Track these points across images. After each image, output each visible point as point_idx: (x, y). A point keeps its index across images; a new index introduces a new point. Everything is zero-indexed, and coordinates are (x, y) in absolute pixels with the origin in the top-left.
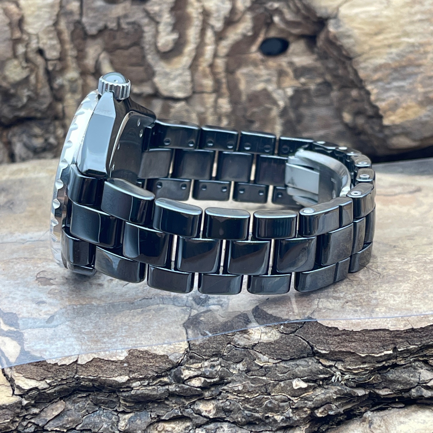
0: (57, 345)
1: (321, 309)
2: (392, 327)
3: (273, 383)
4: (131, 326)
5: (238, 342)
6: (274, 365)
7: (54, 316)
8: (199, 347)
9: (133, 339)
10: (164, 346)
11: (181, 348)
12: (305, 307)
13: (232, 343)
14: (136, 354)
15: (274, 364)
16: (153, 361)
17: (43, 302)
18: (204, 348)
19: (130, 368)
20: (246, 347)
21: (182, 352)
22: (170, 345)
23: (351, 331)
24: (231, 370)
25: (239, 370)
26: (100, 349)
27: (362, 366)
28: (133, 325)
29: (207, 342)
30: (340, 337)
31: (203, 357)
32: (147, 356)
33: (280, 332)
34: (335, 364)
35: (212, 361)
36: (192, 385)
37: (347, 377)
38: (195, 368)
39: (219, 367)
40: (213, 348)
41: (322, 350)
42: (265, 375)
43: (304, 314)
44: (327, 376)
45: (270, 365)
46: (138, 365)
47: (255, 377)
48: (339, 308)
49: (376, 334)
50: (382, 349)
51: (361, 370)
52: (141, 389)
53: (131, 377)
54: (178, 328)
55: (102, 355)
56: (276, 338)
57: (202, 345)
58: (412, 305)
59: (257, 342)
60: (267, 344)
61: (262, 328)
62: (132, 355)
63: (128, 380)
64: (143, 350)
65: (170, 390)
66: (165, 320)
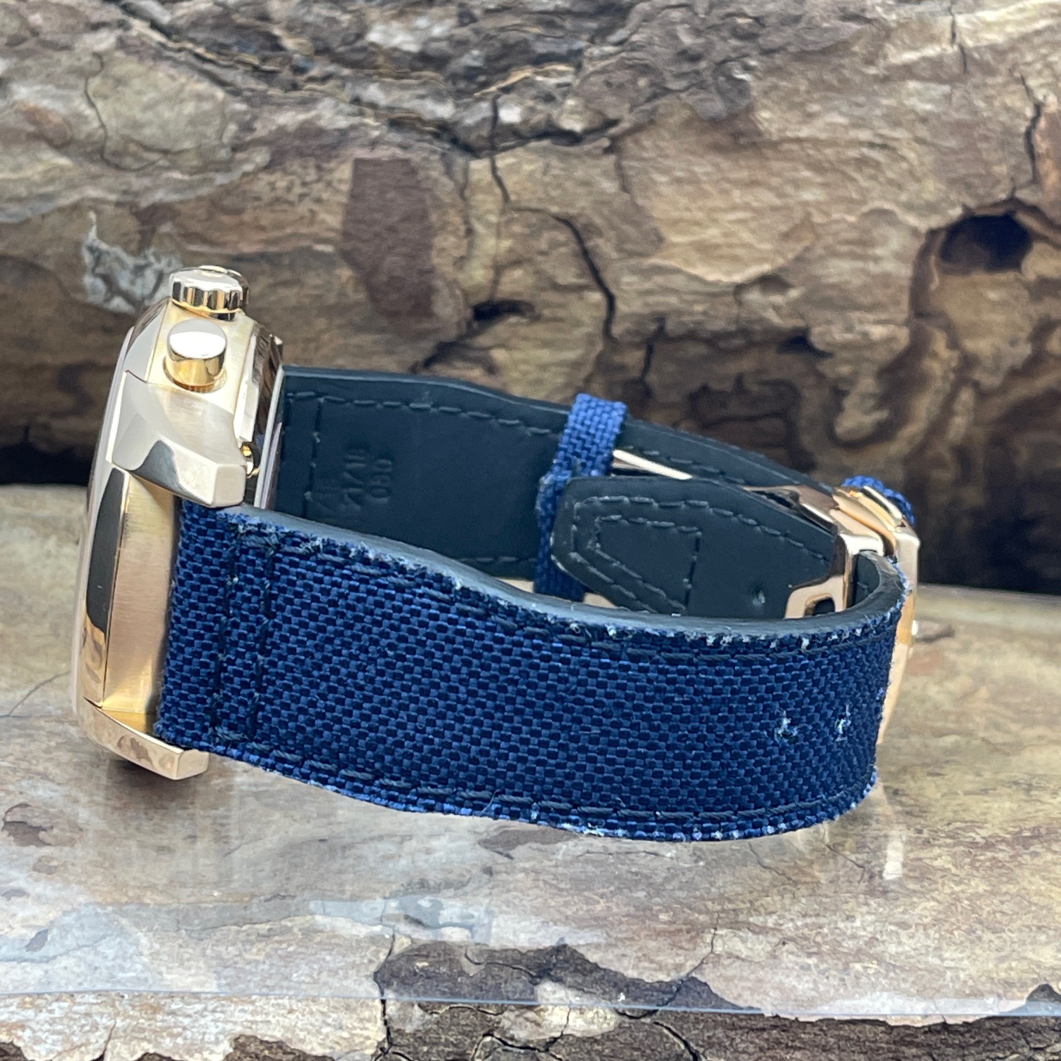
0: (51, 1012)
1: (719, 956)
2: (894, 1016)
4: (242, 970)
5: (512, 1032)
7: (46, 931)
8: (412, 1040)
9: (246, 1008)
10: (325, 1030)
11: (369, 1038)
12: (681, 948)
13: (496, 1034)
14: (252, 1048)
17: (20, 893)
18: (425, 1043)
20: (531, 1045)
21: (370, 1051)
22: (341, 1028)
23: (793, 1021)
26: (163, 1029)
28: (248, 967)
29: (435, 1027)
30: (765, 1035)
32: (280, 1056)
33: (617, 1011)
40: (448, 1043)
43: (678, 967)
48: (762, 957)
49: (853, 1031)
54: (360, 984)
55: (165, 1047)
56: (605, 1026)
57: (419, 1034)
58: (943, 960)
59: (557, 1034)
60: (584, 1041)
61: (573, 997)
62: (243, 1052)
64: (271, 1040)
66: (328, 958)
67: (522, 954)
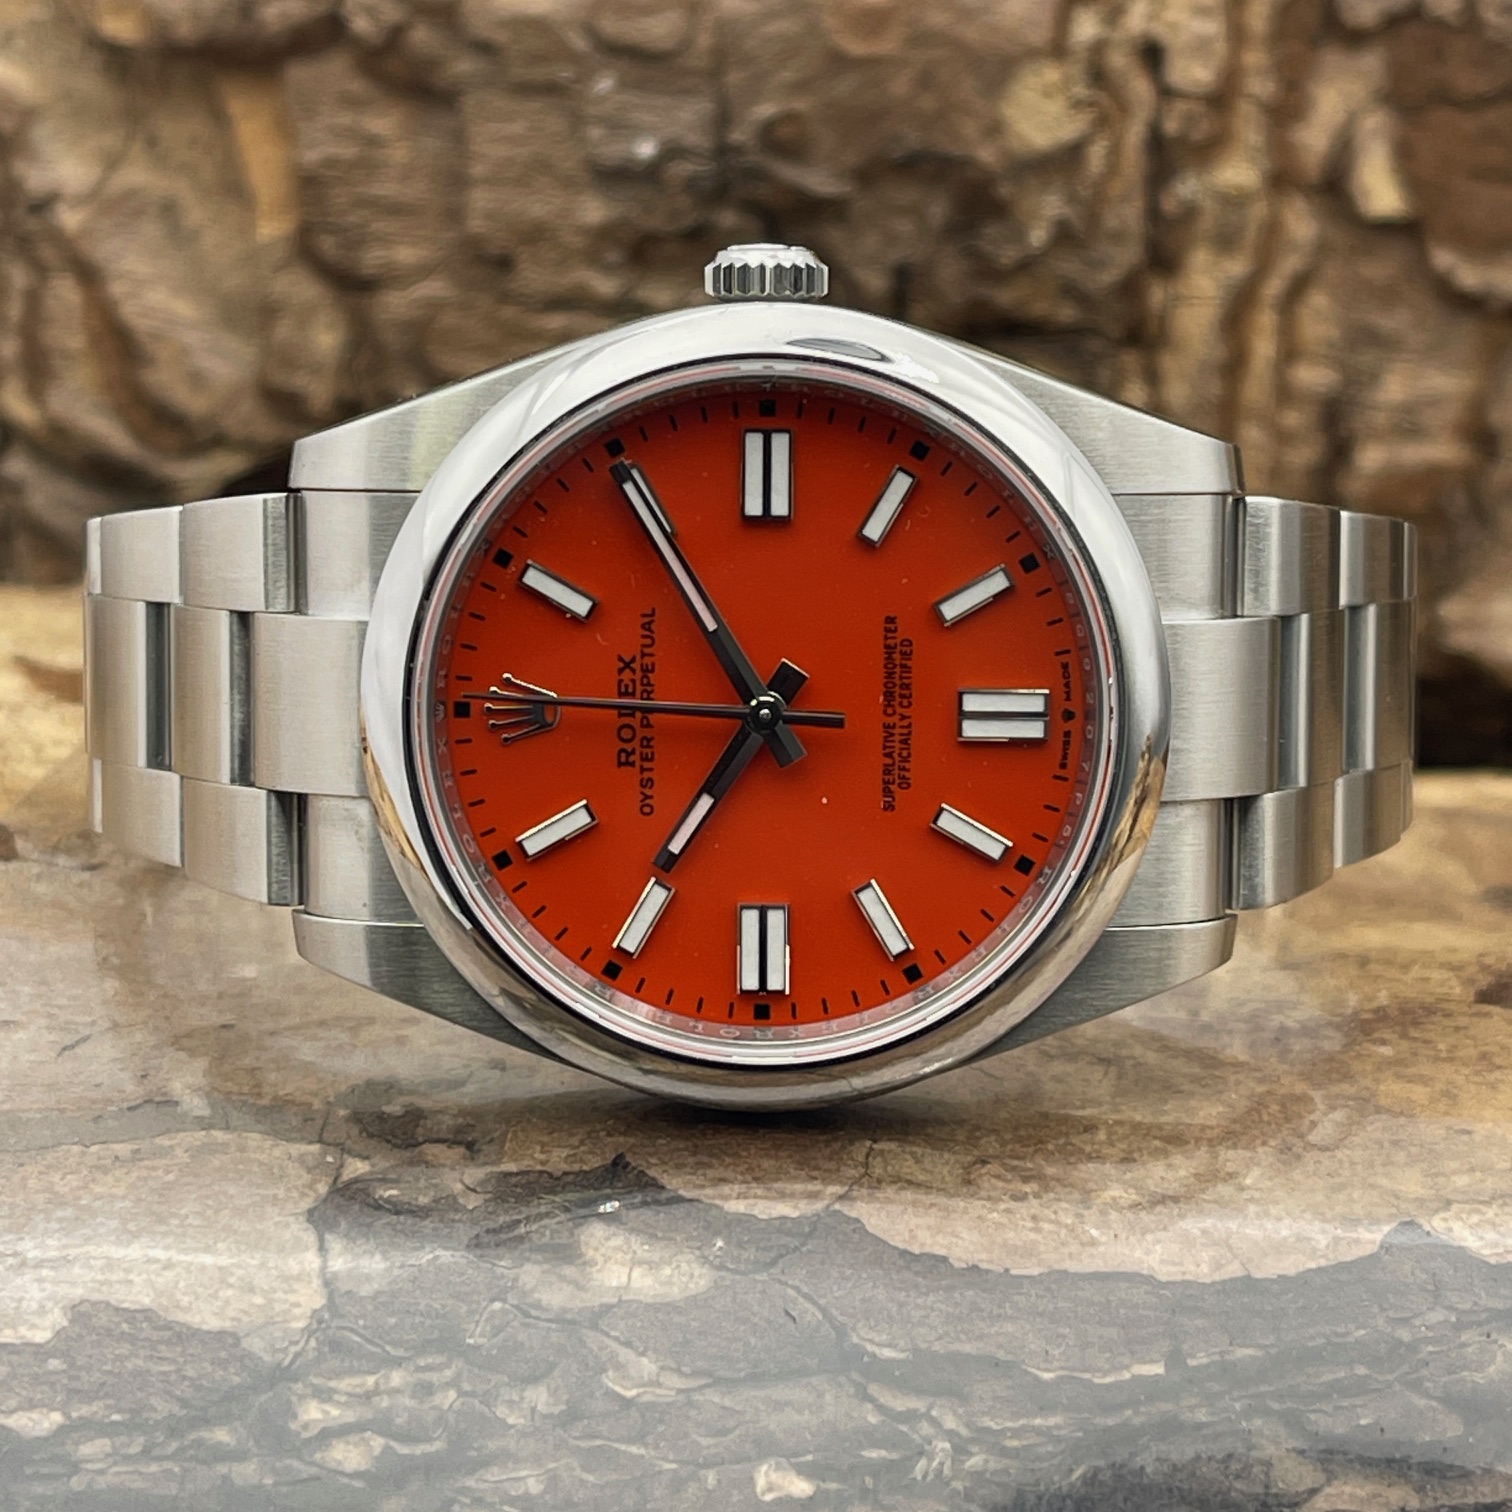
1: (879, 1180)
2: (1165, 1269)
3: (674, 1471)
4: (87, 1209)
5: (536, 1295)
6: (681, 1398)
8: (370, 1307)
10: (225, 1293)
11: (298, 1305)
12: (817, 1168)
13: (509, 1296)
14: (103, 1320)
15: (680, 1391)
16: (168, 1355)
18: (393, 1314)
19: (71, 1378)
20: (569, 1316)
21: (301, 1324)
22: (252, 1290)
23: (1000, 1275)
24: (501, 1411)
25: (533, 1410)
27: (1038, 1421)
28: (98, 1203)
29: (409, 1286)
30: (957, 1296)
31: (388, 1348)
32: (148, 1332)
33: (711, 1264)
34: (930, 1408)
35: (419, 1369)
36: (333, 1465)
37: (975, 1462)
38: (349, 1395)
39: (452, 1394)
40: (429, 1312)
41: (879, 1345)
42: (640, 1439)
43: (811, 1196)
44: (894, 1456)
45: (665, 1395)
46: (108, 1367)
47: (598, 1442)
48: (951, 1183)
49: (1099, 1291)
50: (1123, 1354)
51: (1033, 1440)
52: (116, 1469)
53: (74, 1415)
54: (287, 1225)
56: (692, 1286)
57: (383, 1298)
59: (615, 1300)
60: (659, 1310)
61: (637, 1245)
62: (85, 1326)
63: (62, 1431)
64: (133, 1307)
65: (238, 1482)
66: (232, 1190)
67: (558, 1179)
